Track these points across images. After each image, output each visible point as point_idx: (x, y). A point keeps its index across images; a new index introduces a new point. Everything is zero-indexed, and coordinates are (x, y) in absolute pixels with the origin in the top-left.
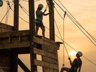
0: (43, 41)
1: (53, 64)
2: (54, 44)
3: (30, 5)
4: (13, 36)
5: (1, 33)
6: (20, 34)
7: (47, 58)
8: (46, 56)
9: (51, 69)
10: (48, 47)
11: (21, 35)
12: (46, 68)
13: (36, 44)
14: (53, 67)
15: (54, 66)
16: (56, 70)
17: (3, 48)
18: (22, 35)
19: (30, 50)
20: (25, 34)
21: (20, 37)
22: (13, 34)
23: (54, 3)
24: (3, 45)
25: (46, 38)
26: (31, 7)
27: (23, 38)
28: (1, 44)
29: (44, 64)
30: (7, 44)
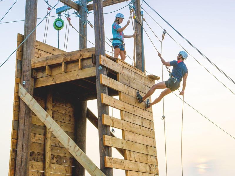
0: (122, 67)
1: (142, 110)
2: (143, 78)
3: (96, 4)
4: (69, 60)
5: (49, 58)
6: (80, 55)
7: (129, 96)
8: (127, 93)
9: (136, 117)
10: (130, 79)
11: (81, 58)
12: (127, 114)
13: (106, 69)
14: (141, 115)
15: (143, 113)
16: (148, 121)
17: (54, 82)
18: (84, 57)
19: (97, 80)
20: (88, 54)
21: (80, 60)
22: (70, 57)
23: (142, 11)
24: (54, 78)
25: (126, 64)
26: (97, 7)
27: (85, 62)
28: (51, 76)
29: (123, 107)
30: (60, 75)
